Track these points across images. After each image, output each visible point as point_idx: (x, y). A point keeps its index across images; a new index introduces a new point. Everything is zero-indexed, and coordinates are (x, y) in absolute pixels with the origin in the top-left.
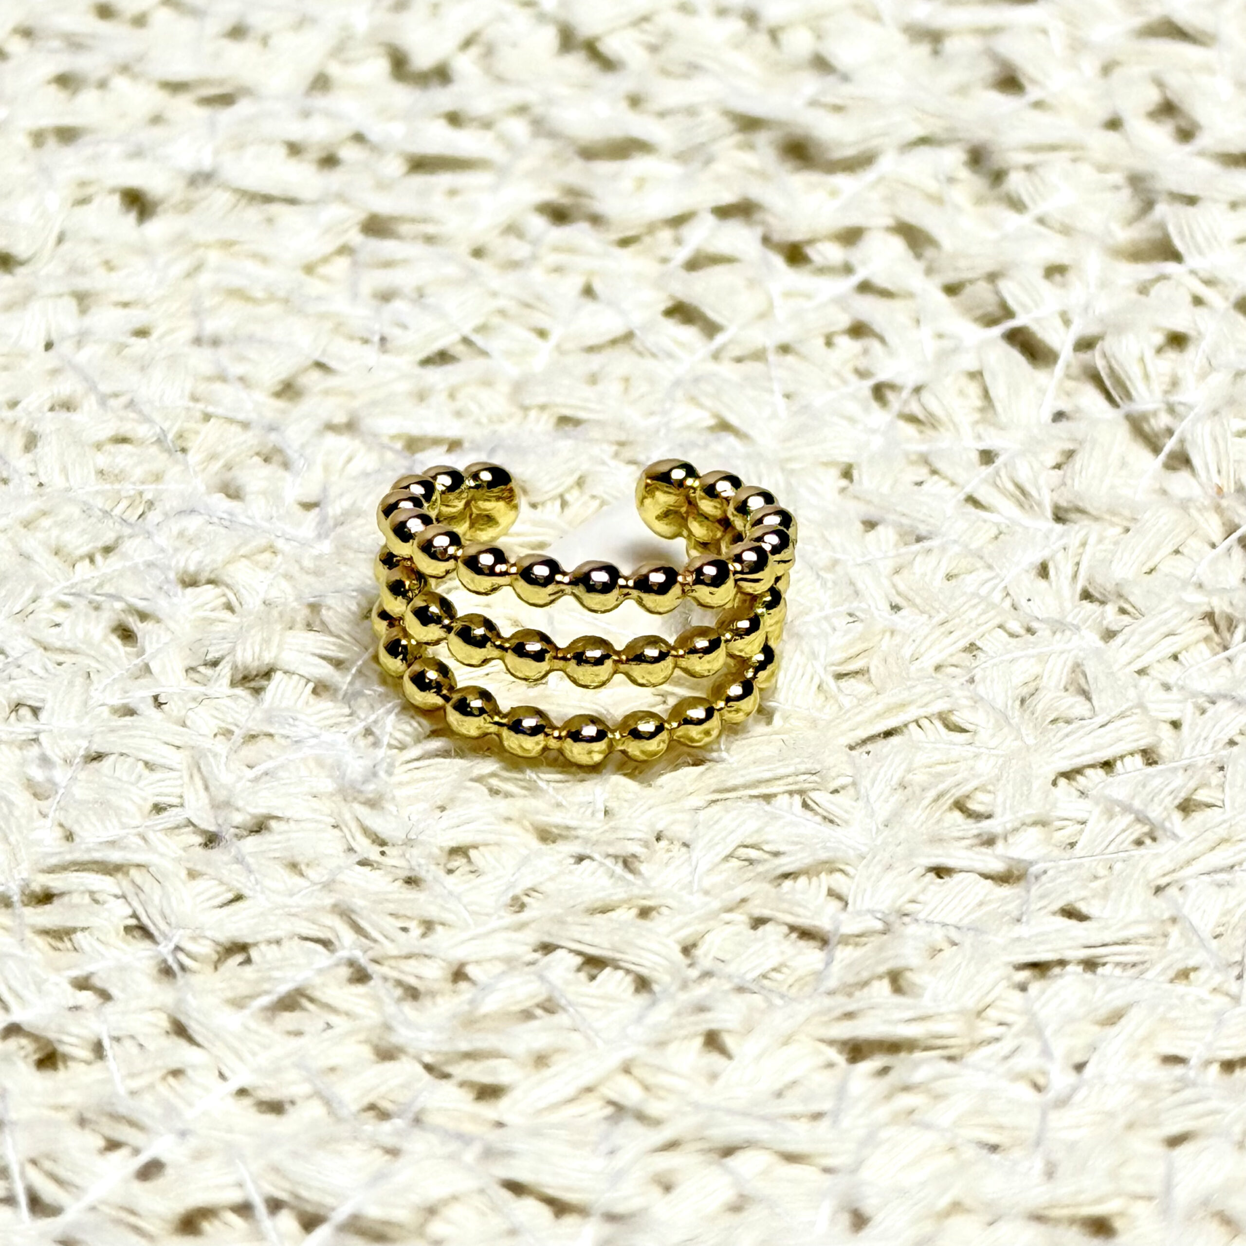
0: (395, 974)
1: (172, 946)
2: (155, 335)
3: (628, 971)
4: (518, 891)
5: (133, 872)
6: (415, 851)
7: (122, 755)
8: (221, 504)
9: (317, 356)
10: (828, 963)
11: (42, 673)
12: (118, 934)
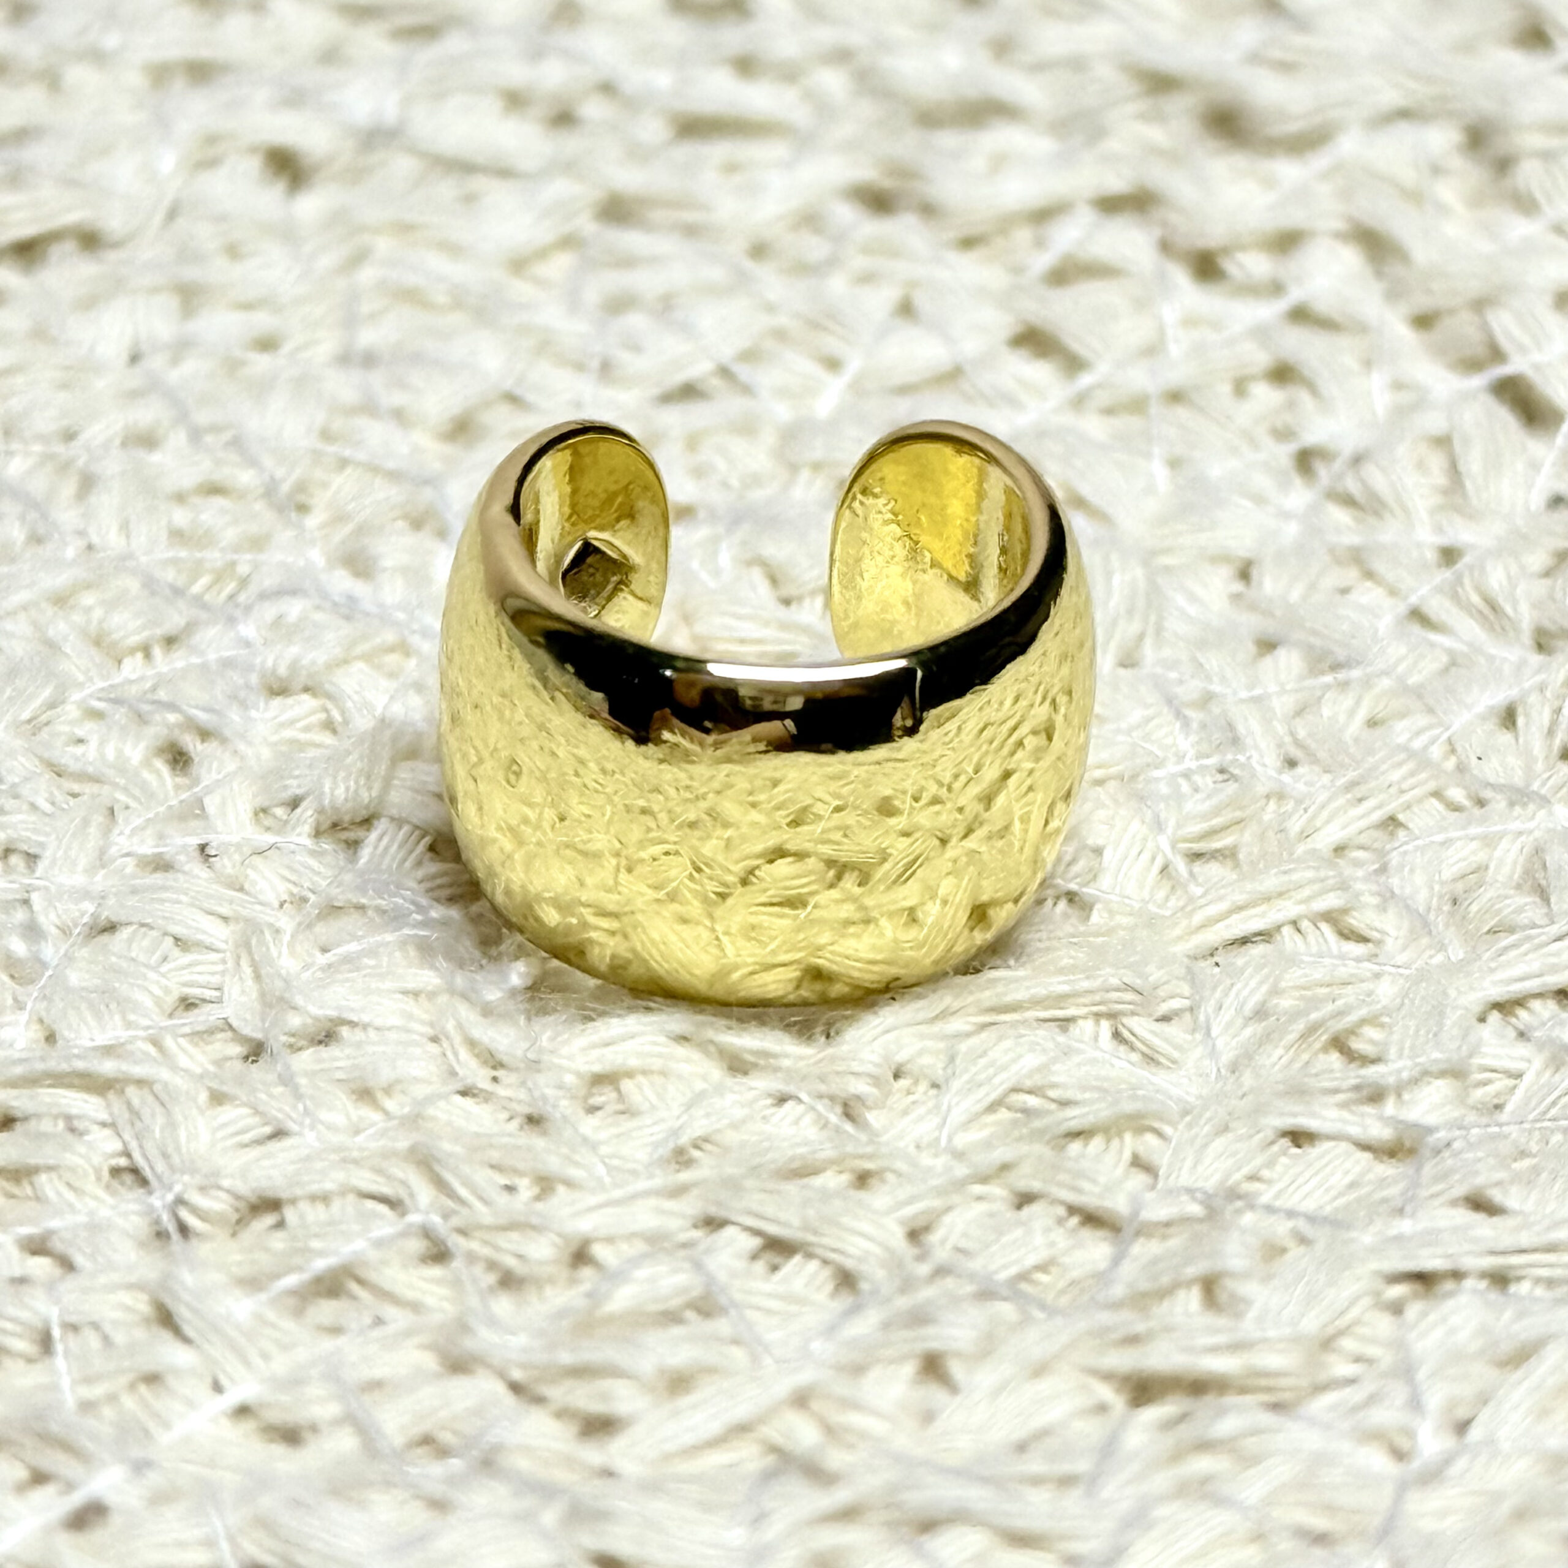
0: (486, 1251)
1: (170, 1197)
2: (287, 348)
3: (825, 1262)
4: (684, 1140)
5: (131, 1091)
6: (541, 1079)
7: (143, 925)
8: (342, 582)
9: (508, 384)
10: (1116, 1261)
11: (47, 807)
12: (99, 1179)
